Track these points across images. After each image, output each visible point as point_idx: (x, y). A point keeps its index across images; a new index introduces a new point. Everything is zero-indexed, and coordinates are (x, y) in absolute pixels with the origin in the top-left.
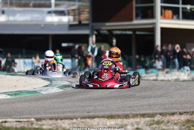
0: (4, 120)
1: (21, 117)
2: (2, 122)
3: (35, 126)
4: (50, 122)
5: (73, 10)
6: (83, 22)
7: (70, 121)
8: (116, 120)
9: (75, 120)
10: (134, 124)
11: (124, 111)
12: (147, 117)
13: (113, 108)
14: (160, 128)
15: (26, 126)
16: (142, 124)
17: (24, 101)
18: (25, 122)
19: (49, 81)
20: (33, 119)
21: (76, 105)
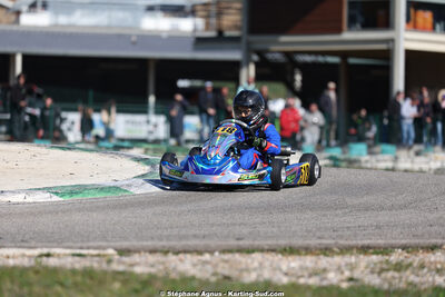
0: (45, 251)
1: (85, 245)
2: (41, 256)
3: (115, 267)
4: (152, 258)
5: (205, 5)
6: (228, 33)
7: (196, 258)
8: (303, 257)
9: (207, 257)
10: (343, 268)
11: (319, 238)
12: (373, 253)
13: (295, 232)
14: (404, 279)
15: (95, 265)
16: (362, 269)
17: (91, 210)
18: (93, 256)
19: (147, 164)
20: (111, 251)
21: (211, 222)
